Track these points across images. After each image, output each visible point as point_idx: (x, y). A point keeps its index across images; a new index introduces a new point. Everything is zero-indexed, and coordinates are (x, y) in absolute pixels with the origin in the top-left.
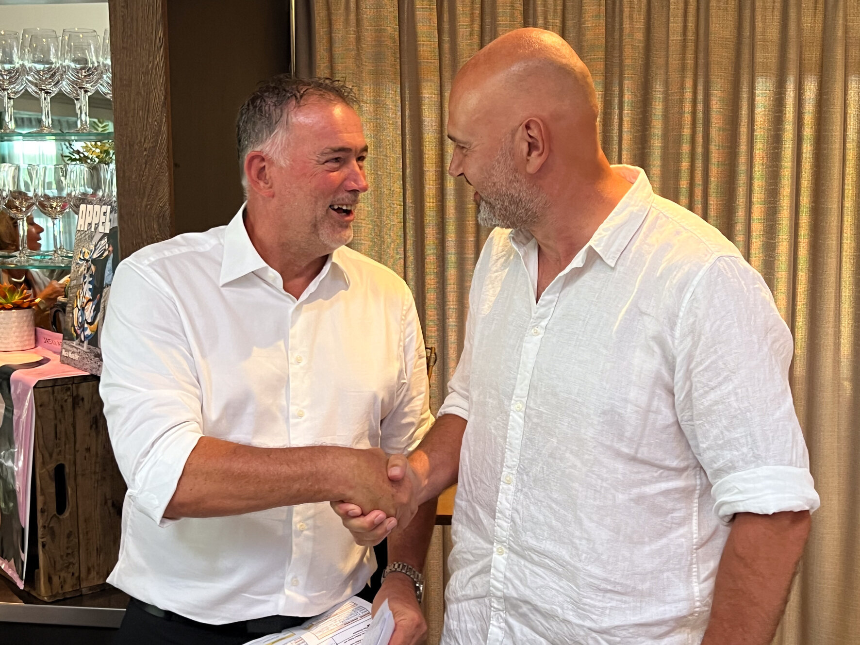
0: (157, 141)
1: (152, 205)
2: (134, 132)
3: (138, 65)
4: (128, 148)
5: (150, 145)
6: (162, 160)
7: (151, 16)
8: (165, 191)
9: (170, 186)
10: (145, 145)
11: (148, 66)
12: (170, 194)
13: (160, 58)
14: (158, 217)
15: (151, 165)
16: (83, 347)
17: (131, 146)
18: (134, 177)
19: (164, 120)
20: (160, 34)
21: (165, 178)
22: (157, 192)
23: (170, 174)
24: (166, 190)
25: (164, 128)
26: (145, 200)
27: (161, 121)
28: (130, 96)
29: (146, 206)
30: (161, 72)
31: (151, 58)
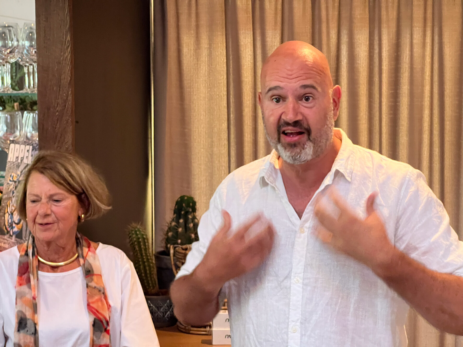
0: (65, 106)
1: (61, 147)
2: (50, 100)
3: (54, 58)
5: (61, 108)
6: (68, 118)
7: (63, 27)
9: (73, 134)
10: (57, 109)
11: (60, 58)
12: (73, 139)
13: (68, 54)
15: (61, 121)
16: (12, 239)
17: (49, 109)
19: (70, 93)
20: (69, 38)
21: (70, 129)
22: (64, 138)
23: (73, 127)
24: (70, 137)
25: (70, 98)
26: (57, 143)
27: (68, 92)
30: (68, 62)
31: (62, 53)
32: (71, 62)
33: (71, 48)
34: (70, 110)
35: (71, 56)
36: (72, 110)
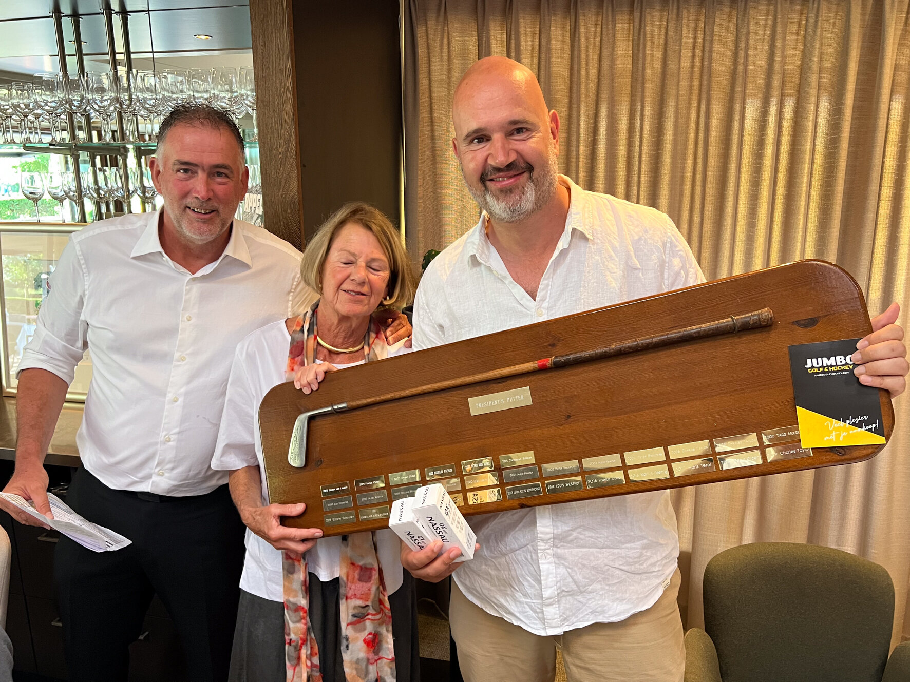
0: (289, 146)
1: (286, 194)
2: (272, 140)
3: (273, 90)
4: (268, 152)
5: (284, 150)
6: (292, 161)
7: (282, 52)
8: (294, 184)
9: (298, 180)
10: (280, 150)
11: (281, 90)
12: (298, 186)
13: (289, 85)
14: (290, 204)
15: (284, 165)
17: (271, 151)
18: (273, 173)
20: (289, 65)
21: (294, 174)
22: (289, 185)
23: (298, 172)
24: (296, 183)
25: (293, 138)
26: (281, 190)
27: (291, 132)
28: (268, 113)
29: (282, 196)
30: (290, 95)
31: (283, 84)
32: (293, 95)
33: (293, 77)
34: (294, 151)
35: (293, 87)
36: (296, 152)
